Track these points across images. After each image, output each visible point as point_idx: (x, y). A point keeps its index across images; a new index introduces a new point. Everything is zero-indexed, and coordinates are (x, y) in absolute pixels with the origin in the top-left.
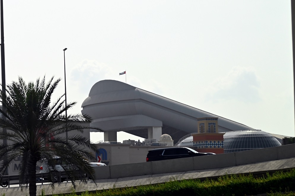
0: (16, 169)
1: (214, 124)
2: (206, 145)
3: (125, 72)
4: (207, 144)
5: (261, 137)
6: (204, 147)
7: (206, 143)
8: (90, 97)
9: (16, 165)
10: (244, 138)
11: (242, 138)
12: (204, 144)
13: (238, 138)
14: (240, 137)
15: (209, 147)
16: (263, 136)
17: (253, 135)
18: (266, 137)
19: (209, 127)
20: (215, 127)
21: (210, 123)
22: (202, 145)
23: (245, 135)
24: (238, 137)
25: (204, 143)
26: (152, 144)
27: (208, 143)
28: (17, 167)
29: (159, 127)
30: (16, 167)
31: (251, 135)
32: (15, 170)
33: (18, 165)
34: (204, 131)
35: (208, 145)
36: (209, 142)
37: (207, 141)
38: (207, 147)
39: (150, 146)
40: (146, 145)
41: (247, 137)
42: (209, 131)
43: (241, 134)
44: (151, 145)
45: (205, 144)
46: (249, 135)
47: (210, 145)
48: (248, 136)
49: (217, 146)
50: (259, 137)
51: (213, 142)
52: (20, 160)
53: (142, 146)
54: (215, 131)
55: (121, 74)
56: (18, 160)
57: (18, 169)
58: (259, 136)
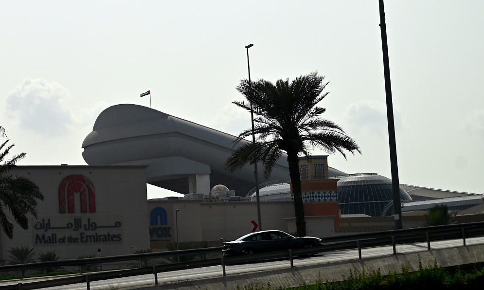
0: (38, 241)
1: (322, 165)
2: (312, 199)
3: (149, 93)
4: (313, 197)
5: (379, 185)
6: (309, 201)
7: (312, 195)
8: (95, 132)
9: (37, 236)
10: (353, 186)
11: (350, 186)
12: (308, 197)
13: (343, 187)
14: (346, 185)
15: (316, 200)
16: (382, 183)
17: (367, 181)
18: (386, 184)
19: (315, 170)
20: (324, 169)
21: (316, 165)
22: (306, 197)
23: (354, 182)
24: (343, 185)
25: (309, 195)
26: (229, 198)
27: (314, 195)
28: (39, 238)
29: (206, 174)
30: (38, 240)
31: (364, 181)
32: (36, 243)
33: (41, 236)
34: (308, 177)
35: (315, 198)
36: (316, 193)
37: (313, 192)
38: (314, 201)
39: (227, 201)
40: (222, 200)
41: (357, 184)
42: (316, 176)
43: (348, 181)
44: (229, 201)
45: (311, 197)
46: (361, 181)
47: (318, 198)
48: (359, 184)
49: (328, 199)
50: (376, 185)
51: (322, 194)
52: (44, 228)
53: (214, 202)
54: (324, 176)
55: (142, 95)
56: (41, 228)
57: (41, 242)
58: (376, 183)
